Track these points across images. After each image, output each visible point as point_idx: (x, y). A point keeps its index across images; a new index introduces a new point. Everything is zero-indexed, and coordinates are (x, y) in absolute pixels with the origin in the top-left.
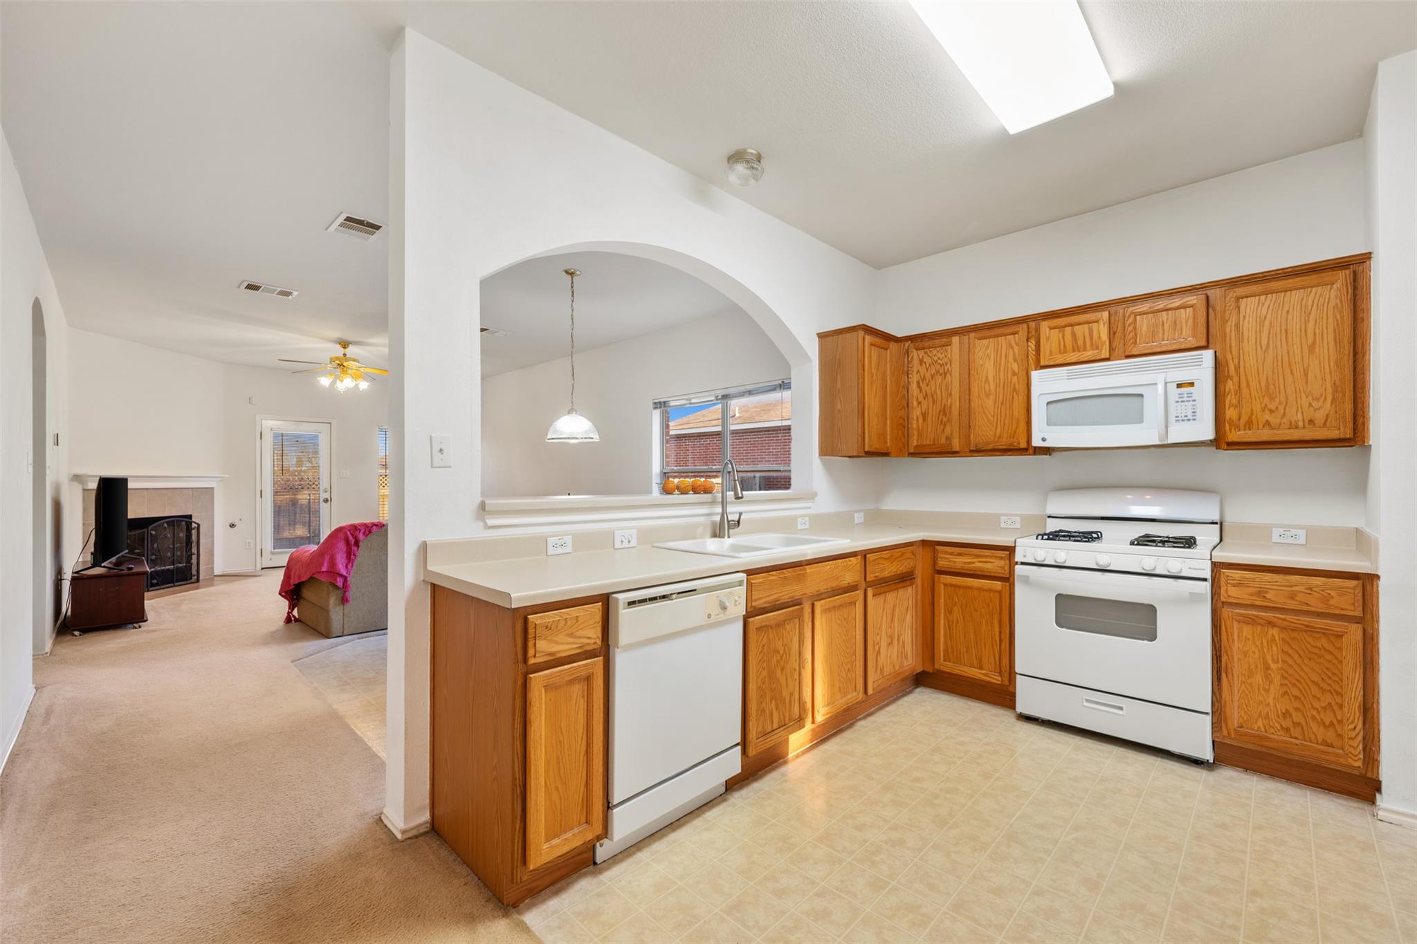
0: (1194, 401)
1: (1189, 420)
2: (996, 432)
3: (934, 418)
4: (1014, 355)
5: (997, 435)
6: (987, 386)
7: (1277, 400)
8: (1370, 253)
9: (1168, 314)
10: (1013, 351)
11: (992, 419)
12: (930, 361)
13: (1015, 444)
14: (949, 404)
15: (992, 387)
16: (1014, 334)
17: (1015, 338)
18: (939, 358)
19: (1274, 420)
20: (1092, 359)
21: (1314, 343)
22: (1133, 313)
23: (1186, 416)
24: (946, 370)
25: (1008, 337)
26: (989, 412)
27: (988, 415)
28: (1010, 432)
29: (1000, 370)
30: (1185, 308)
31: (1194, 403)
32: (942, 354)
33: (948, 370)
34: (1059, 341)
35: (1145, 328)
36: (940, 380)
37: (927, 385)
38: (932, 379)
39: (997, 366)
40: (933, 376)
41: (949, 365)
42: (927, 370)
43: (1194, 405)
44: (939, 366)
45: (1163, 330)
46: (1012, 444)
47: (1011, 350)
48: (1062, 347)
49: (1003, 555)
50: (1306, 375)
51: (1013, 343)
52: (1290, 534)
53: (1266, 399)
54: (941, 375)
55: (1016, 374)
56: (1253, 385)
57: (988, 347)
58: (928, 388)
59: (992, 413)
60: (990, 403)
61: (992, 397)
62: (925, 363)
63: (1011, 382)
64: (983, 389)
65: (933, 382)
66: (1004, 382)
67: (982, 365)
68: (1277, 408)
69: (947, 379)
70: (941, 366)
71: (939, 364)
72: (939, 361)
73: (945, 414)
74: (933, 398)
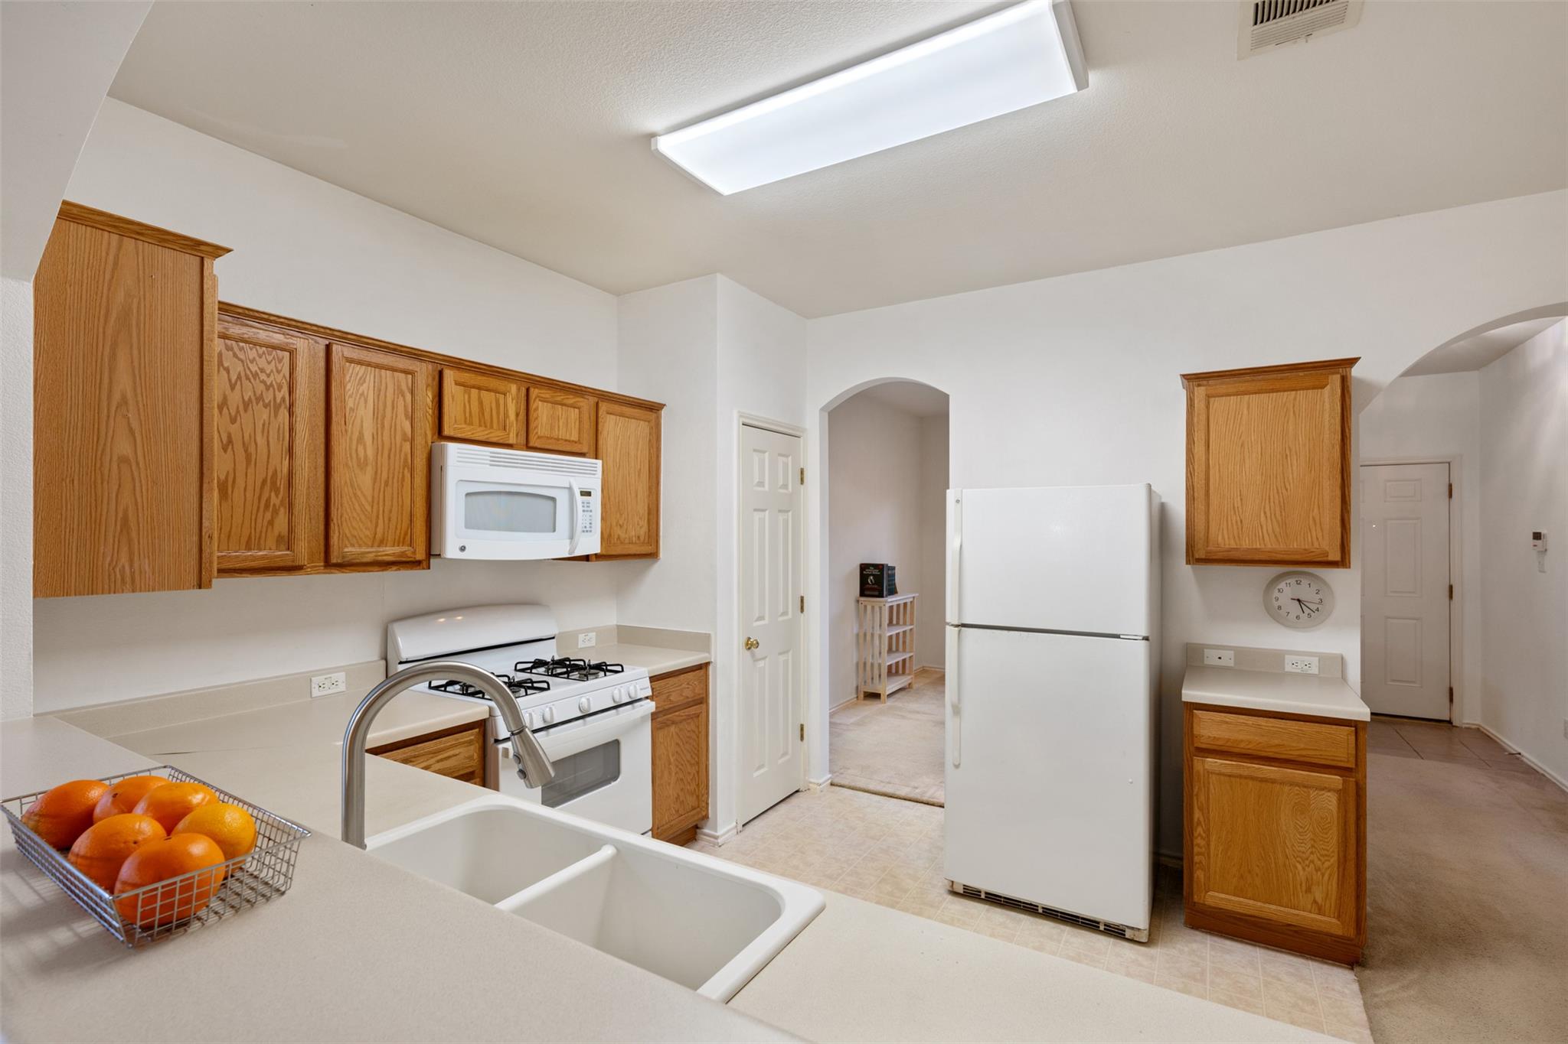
0: (591, 511)
1: (587, 531)
2: (376, 534)
3: (249, 495)
4: (405, 406)
5: (379, 535)
6: (361, 449)
7: (623, 516)
8: (665, 405)
9: (562, 409)
10: (405, 401)
11: (369, 508)
12: (240, 368)
13: (409, 554)
14: (285, 470)
15: (370, 452)
16: (406, 372)
17: (407, 379)
18: (262, 370)
19: (623, 536)
20: (501, 441)
21: (640, 469)
22: (539, 397)
23: (585, 527)
24: (278, 401)
25: (396, 374)
26: (364, 496)
27: (362, 499)
28: (398, 532)
29: (383, 426)
30: (574, 408)
31: (591, 514)
32: (269, 363)
33: (283, 399)
34: (465, 404)
35: (545, 419)
36: (265, 416)
37: (233, 421)
38: (246, 411)
39: (378, 416)
40: (247, 405)
41: (285, 389)
42: (233, 388)
43: (590, 516)
44: (262, 387)
45: (559, 427)
46: (403, 554)
47: (401, 398)
48: (468, 415)
49: (472, 737)
50: (637, 496)
51: (404, 387)
52: (587, 638)
53: (618, 515)
54: (266, 406)
55: (408, 440)
56: (612, 499)
57: (362, 381)
58: (234, 429)
59: (370, 499)
60: (365, 480)
61: (370, 470)
62: (227, 370)
63: (401, 451)
64: (354, 456)
65: (246, 418)
66: (390, 450)
67: (352, 410)
68: (623, 524)
69: (280, 418)
70: (268, 389)
71: (263, 382)
72: (263, 377)
73: (275, 488)
74: (246, 451)
